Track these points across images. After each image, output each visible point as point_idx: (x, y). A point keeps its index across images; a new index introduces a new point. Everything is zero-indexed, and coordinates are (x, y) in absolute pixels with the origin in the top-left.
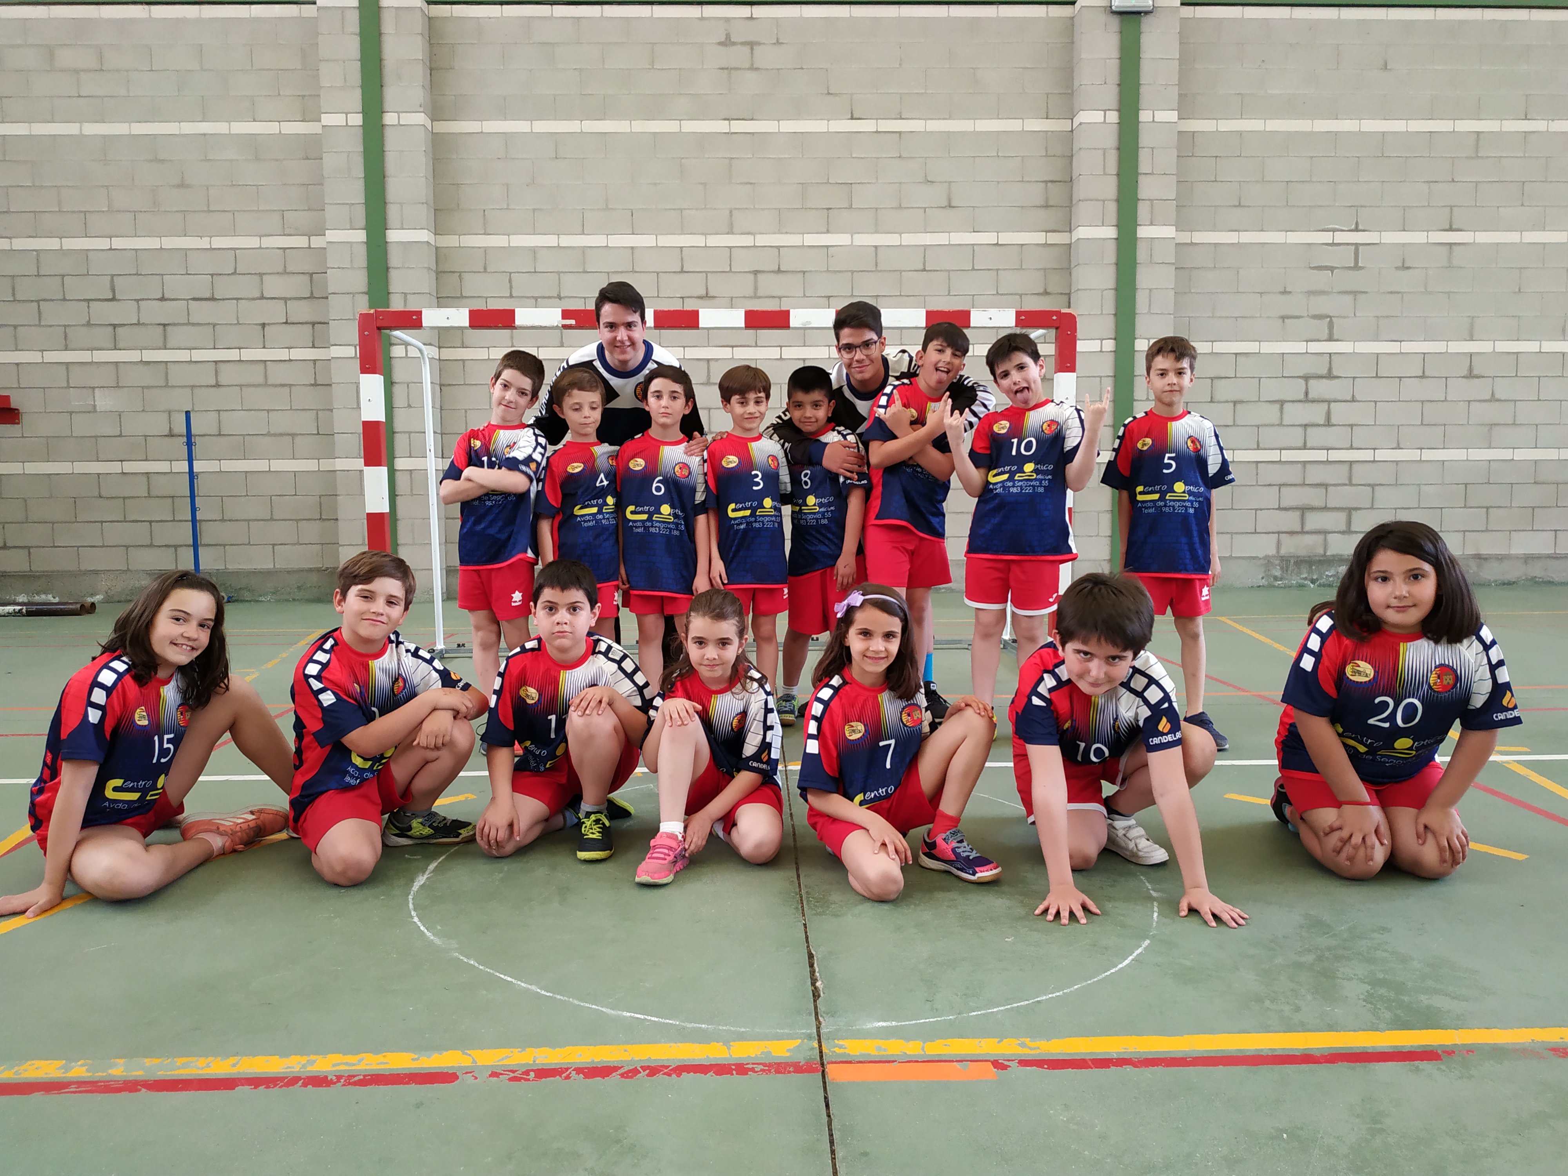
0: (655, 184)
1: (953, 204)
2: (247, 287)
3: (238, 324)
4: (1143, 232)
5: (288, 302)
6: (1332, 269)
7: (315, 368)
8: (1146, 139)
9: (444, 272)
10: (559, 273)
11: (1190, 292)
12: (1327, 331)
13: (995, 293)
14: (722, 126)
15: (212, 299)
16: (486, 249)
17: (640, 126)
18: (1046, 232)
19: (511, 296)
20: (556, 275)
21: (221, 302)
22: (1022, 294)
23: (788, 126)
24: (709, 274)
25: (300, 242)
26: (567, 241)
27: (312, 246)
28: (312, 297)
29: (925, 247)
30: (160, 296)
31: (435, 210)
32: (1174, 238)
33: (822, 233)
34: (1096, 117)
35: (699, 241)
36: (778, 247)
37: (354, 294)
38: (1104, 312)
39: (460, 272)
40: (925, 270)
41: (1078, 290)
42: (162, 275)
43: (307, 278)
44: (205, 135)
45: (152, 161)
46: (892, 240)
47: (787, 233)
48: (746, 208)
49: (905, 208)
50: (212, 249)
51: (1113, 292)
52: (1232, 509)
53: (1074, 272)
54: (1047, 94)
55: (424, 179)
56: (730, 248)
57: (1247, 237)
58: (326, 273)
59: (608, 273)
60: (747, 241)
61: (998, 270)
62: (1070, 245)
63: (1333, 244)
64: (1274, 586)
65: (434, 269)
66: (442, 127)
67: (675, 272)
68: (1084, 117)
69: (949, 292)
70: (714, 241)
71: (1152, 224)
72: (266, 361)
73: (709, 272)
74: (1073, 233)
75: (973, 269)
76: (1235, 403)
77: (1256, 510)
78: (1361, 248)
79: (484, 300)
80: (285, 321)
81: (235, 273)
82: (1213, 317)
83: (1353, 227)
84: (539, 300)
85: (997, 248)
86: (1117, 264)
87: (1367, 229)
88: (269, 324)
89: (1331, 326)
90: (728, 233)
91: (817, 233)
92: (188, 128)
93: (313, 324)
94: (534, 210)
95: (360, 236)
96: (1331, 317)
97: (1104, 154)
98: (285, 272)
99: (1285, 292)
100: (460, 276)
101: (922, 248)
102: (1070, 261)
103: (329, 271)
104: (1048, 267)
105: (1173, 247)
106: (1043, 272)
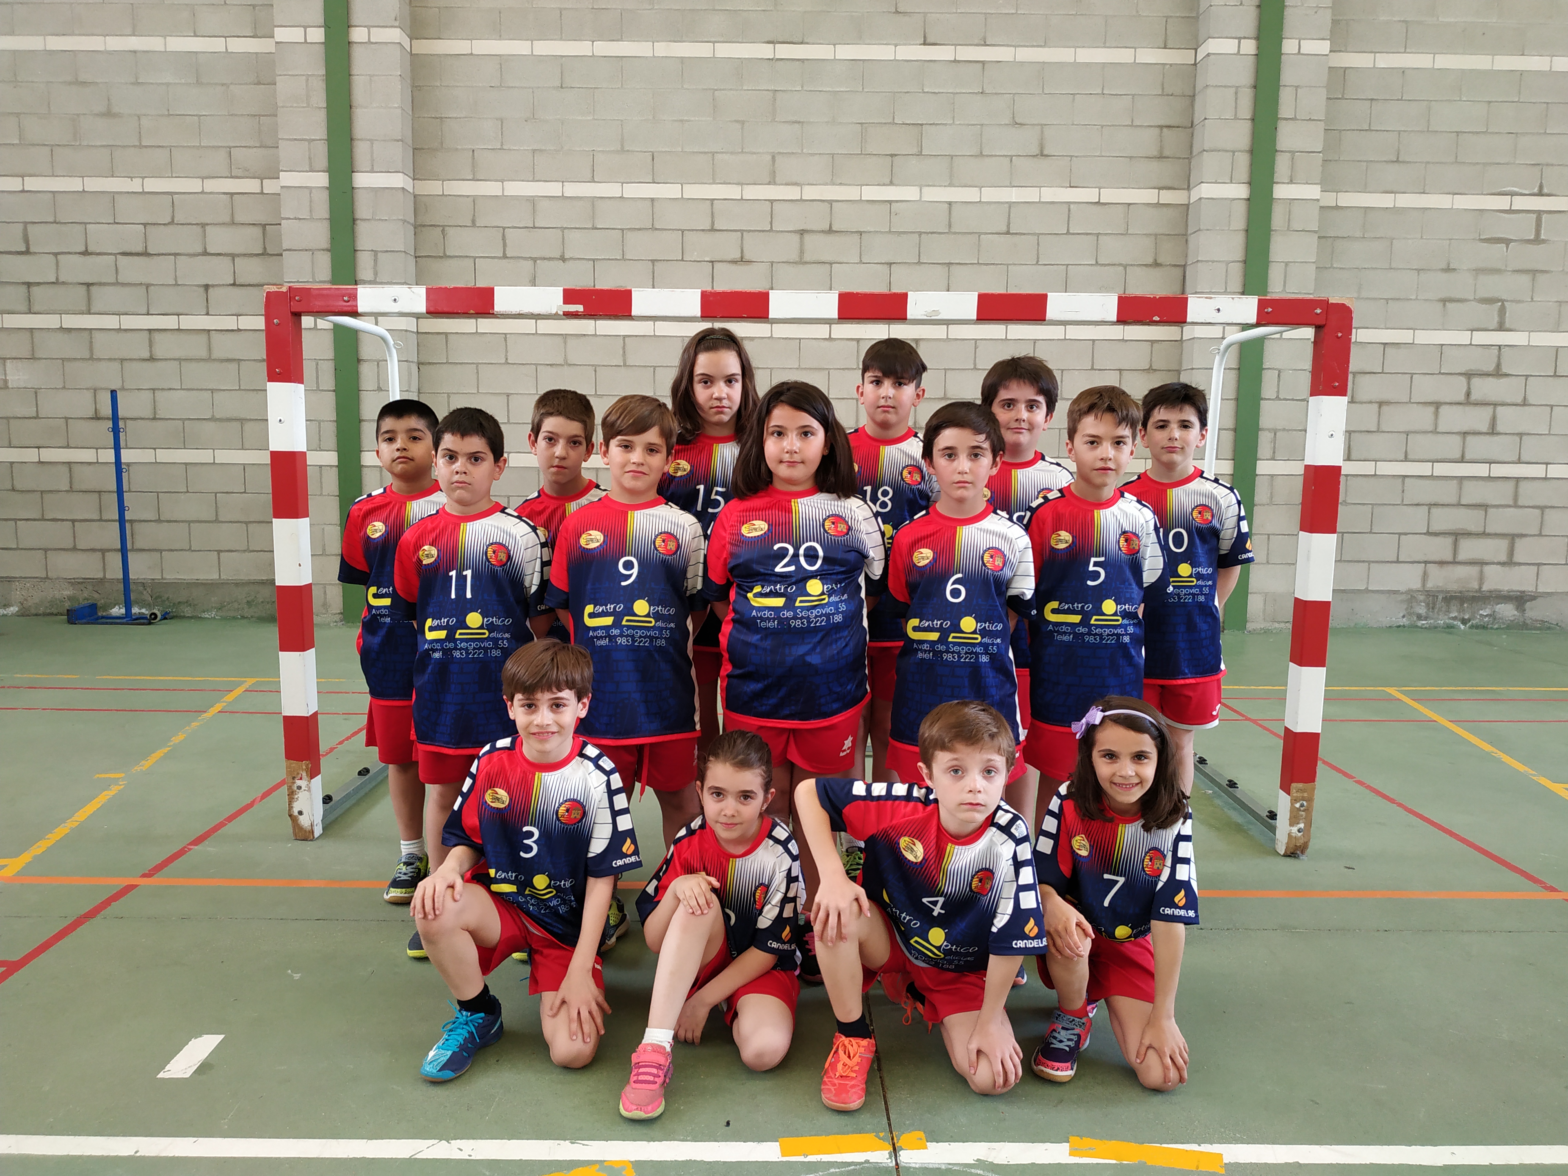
0: (681, 121)
1: (1045, 153)
2: (188, 240)
3: (177, 285)
4: (1281, 191)
5: (237, 260)
6: (1507, 242)
8: (1288, 76)
9: (424, 226)
10: (563, 229)
11: (1332, 267)
12: (1496, 319)
13: (1094, 263)
14: (765, 51)
15: (145, 254)
16: (475, 199)
17: (663, 49)
18: (1160, 189)
19: (505, 257)
20: (559, 232)
21: (155, 257)
22: (1127, 265)
23: (846, 52)
24: (745, 233)
25: (252, 185)
26: (572, 189)
27: (265, 192)
28: (264, 254)
29: (1011, 204)
30: (83, 249)
31: (414, 149)
32: (1318, 200)
33: (884, 185)
34: (1228, 46)
35: (733, 192)
36: (831, 202)
37: (312, 251)
38: (1227, 290)
39: (444, 226)
40: (1008, 233)
41: (1197, 261)
42: (86, 223)
43: (258, 231)
44: (135, 52)
45: (70, 83)
46: (970, 195)
47: (841, 184)
48: (793, 153)
49: (987, 156)
50: (143, 193)
51: (1241, 265)
52: (1371, 532)
53: (1191, 239)
54: (1167, 17)
55: (399, 111)
56: (772, 201)
57: (1405, 201)
58: (280, 224)
59: (622, 230)
60: (792, 193)
61: (1098, 235)
62: (1187, 206)
63: (1510, 211)
64: (1417, 627)
65: (412, 221)
66: (424, 47)
67: (703, 230)
68: (1214, 46)
69: (1038, 261)
70: (752, 192)
71: (1291, 182)
72: (209, 331)
73: (745, 231)
74: (1192, 192)
75: (1068, 233)
76: (1381, 404)
77: (1400, 534)
78: (1544, 217)
79: (472, 260)
80: (232, 282)
81: (172, 222)
82: (1359, 298)
83: (1536, 190)
84: (538, 261)
85: (1099, 207)
86: (1246, 231)
87: (1554, 193)
88: (213, 286)
89: (1502, 311)
90: (769, 184)
91: (878, 185)
92: (115, 43)
94: (534, 151)
95: (321, 180)
96: (1503, 301)
97: (1236, 93)
98: (233, 223)
99: (1448, 270)
100: (443, 231)
101: (1007, 206)
102: (1187, 226)
103: (283, 222)
104: (1161, 231)
105: (1317, 211)
106: (1153, 238)
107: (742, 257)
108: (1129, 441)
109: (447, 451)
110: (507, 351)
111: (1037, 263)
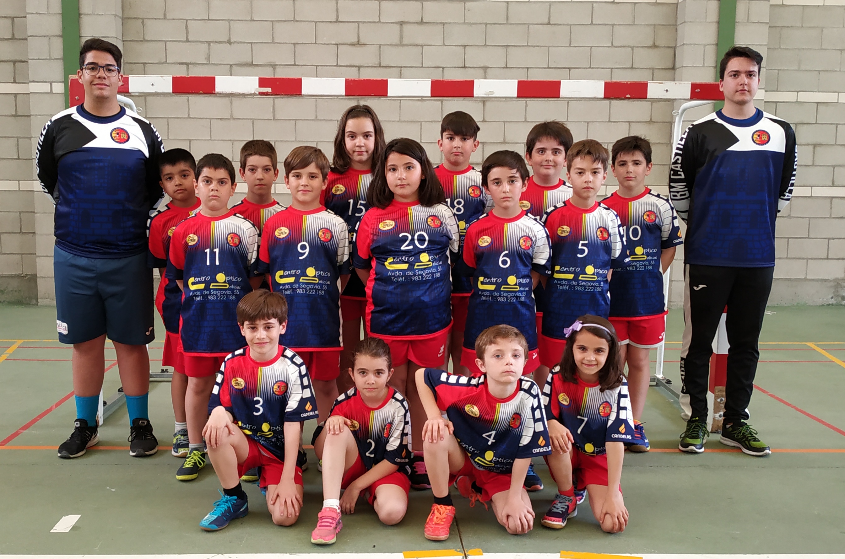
7: (16, 101)
9: (129, 18)
10: (229, 21)
11: (780, 48)
13: (610, 45)
19: (187, 41)
20: (227, 23)
22: (634, 47)
24: (360, 24)
28: (13, 38)
32: (769, 1)
37: (49, 37)
38: (705, 65)
39: (143, 19)
40: (549, 24)
41: (684, 44)
43: (9, 22)
51: (714, 47)
52: (808, 238)
53: (680, 28)
58: (25, 17)
59: (272, 21)
61: (613, 25)
62: (677, 4)
64: (841, 305)
65: (121, 15)
67: (330, 22)
69: (570, 44)
73: (361, 22)
75: (592, 24)
76: (815, 146)
77: (829, 239)
79: (164, 43)
82: (799, 70)
84: (212, 44)
85: (614, 5)
86: (718, 23)
93: (15, 62)
100: (143, 22)
101: (548, 4)
102: (676, 18)
103: (27, 16)
104: (657, 23)
105: (768, 9)
106: (652, 27)
107: (358, 41)
108: (602, 171)
109: (206, 178)
110: (189, 109)
111: (570, 46)
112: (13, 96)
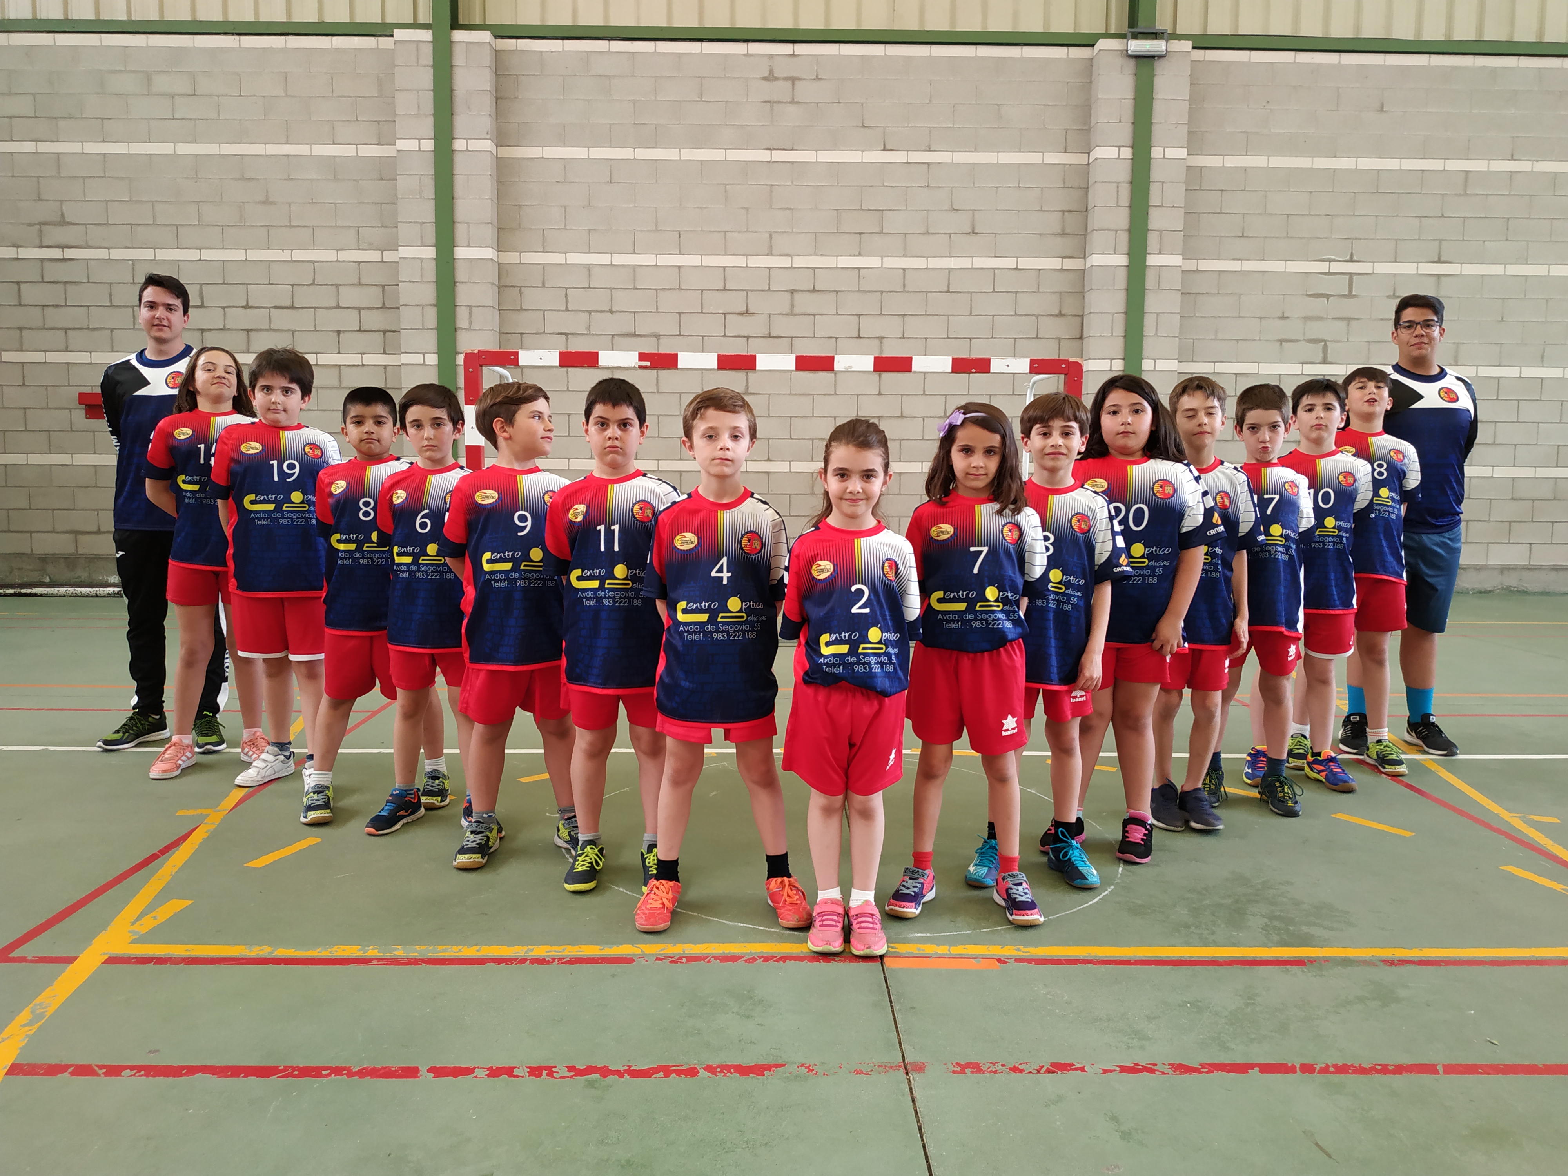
0: (701, 208)
1: (976, 231)
2: (325, 297)
3: (315, 331)
4: (1152, 260)
5: (362, 311)
6: (1327, 296)
7: (385, 373)
8: (1157, 173)
9: (505, 286)
10: (611, 289)
11: (1195, 316)
12: (1321, 355)
13: (1014, 314)
14: (764, 156)
15: (292, 307)
16: (544, 266)
17: (688, 154)
18: (1063, 258)
19: (567, 310)
20: (609, 291)
21: (300, 310)
22: (1039, 315)
23: (825, 156)
24: (749, 292)
25: (375, 256)
26: (618, 259)
27: (385, 260)
28: (383, 307)
29: (950, 270)
30: (244, 304)
31: (498, 229)
32: (1180, 267)
33: (854, 256)
34: (1111, 152)
35: (741, 261)
36: (814, 269)
37: (423, 306)
38: (1114, 334)
39: (520, 287)
40: (948, 291)
41: (1091, 313)
42: (247, 284)
43: (379, 290)
44: (288, 156)
45: (239, 179)
46: (919, 263)
47: (822, 255)
48: (785, 232)
49: (932, 234)
50: (292, 261)
51: (1123, 315)
53: (1087, 295)
54: (1067, 130)
55: (489, 201)
56: (769, 268)
57: (1249, 266)
58: (398, 285)
59: (656, 290)
60: (785, 262)
61: (1016, 293)
62: (1084, 270)
63: (1329, 274)
65: (497, 283)
66: (506, 152)
67: (717, 290)
68: (1099, 152)
69: (971, 313)
70: (755, 261)
71: (1160, 253)
72: (340, 365)
73: (750, 290)
74: (1087, 260)
75: (994, 291)
78: (1355, 278)
79: (542, 312)
80: (358, 329)
81: (313, 284)
82: (1216, 339)
83: (1348, 258)
84: (592, 313)
85: (1017, 272)
86: (1127, 290)
87: (1361, 259)
88: (344, 331)
89: (1325, 349)
90: (767, 255)
91: (850, 256)
92: (273, 149)
93: (385, 332)
94: (590, 230)
95: (430, 252)
96: (1325, 341)
97: (1118, 187)
98: (360, 284)
99: (1283, 318)
100: (520, 291)
101: (947, 271)
102: (1084, 285)
103: (400, 284)
104: (1066, 290)
105: (1179, 275)
106: (1058, 294)
107: (747, 310)
110: (568, 382)
112: (382, 368)
